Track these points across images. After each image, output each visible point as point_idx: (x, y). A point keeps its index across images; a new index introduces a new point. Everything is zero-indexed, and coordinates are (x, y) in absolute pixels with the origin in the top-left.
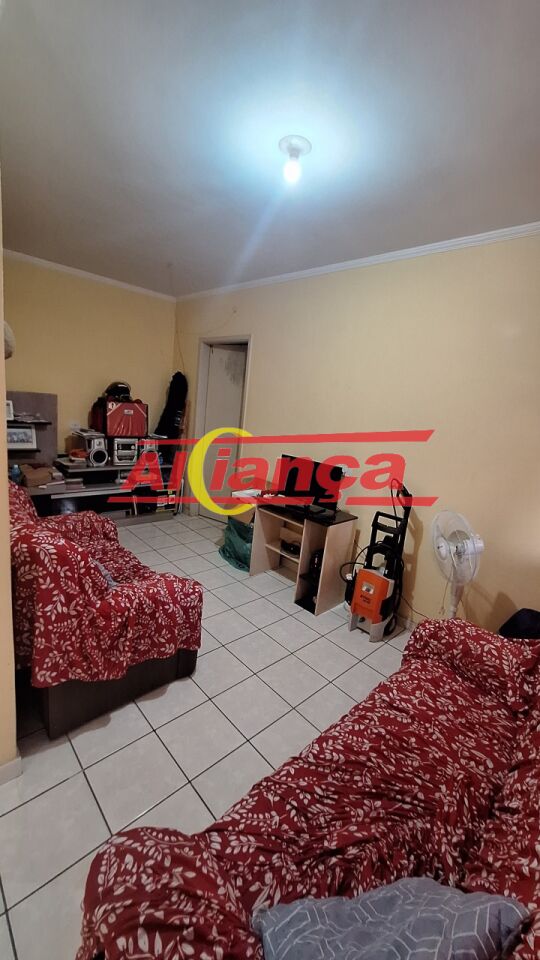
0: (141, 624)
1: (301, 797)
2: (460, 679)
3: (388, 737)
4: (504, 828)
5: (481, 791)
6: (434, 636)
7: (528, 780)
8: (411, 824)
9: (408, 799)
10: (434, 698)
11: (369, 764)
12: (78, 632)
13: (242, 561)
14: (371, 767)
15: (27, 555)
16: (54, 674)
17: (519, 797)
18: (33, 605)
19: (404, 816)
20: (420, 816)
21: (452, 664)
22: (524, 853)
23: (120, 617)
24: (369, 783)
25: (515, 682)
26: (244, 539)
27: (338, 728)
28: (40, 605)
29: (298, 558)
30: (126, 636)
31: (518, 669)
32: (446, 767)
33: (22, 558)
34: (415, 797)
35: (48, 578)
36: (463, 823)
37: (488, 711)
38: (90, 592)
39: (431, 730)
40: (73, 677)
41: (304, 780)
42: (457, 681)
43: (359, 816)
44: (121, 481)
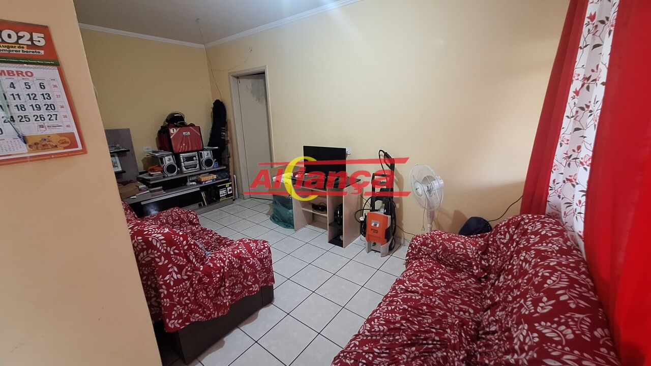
0: (233, 276)
1: (367, 356)
2: (444, 266)
3: (410, 309)
4: (490, 343)
5: (470, 327)
6: (424, 244)
7: (498, 313)
8: (435, 355)
9: (430, 342)
10: (431, 280)
11: (403, 327)
12: (191, 289)
13: (288, 223)
14: (404, 329)
15: (143, 244)
16: (180, 321)
17: (495, 324)
18: (156, 279)
19: (430, 352)
20: (439, 350)
21: (437, 258)
22: (507, 352)
23: (219, 273)
24: (405, 338)
25: (476, 261)
26: (286, 207)
27: (378, 311)
28: (161, 277)
29: (326, 213)
30: (225, 285)
31: (477, 253)
32: (447, 319)
33: (140, 247)
34: (434, 340)
35: (163, 257)
36: (464, 347)
37: (464, 281)
38: (194, 260)
39: (434, 300)
40: (194, 321)
41: (366, 347)
42: (442, 268)
43: (404, 359)
44: (191, 183)
